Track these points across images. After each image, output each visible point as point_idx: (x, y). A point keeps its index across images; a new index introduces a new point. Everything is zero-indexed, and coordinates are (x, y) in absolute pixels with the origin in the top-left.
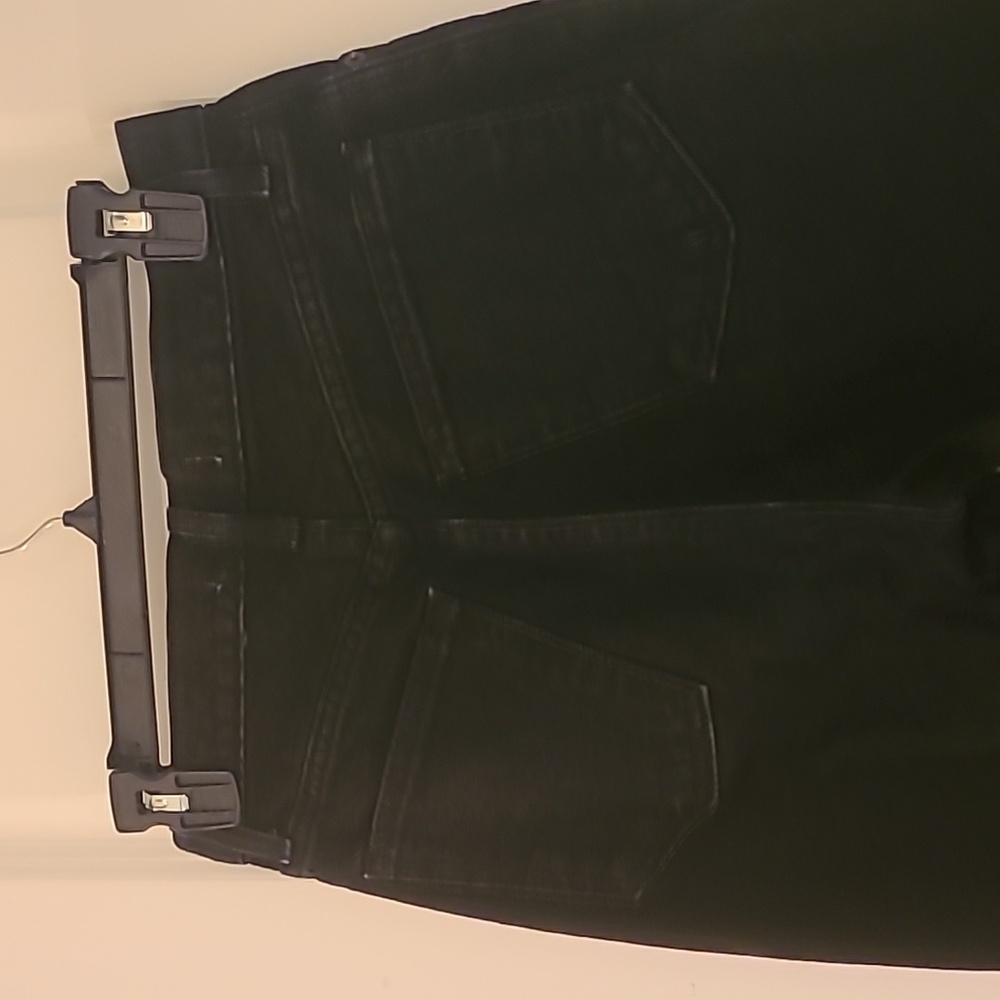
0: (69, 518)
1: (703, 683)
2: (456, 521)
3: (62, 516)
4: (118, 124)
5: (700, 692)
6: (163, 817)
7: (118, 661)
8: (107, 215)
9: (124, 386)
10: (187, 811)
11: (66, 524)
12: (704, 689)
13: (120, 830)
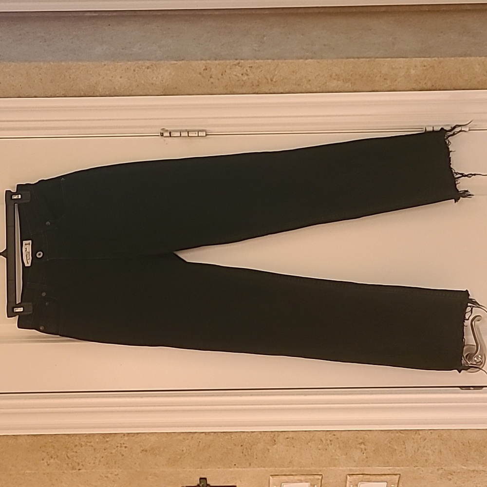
0: (1, 254)
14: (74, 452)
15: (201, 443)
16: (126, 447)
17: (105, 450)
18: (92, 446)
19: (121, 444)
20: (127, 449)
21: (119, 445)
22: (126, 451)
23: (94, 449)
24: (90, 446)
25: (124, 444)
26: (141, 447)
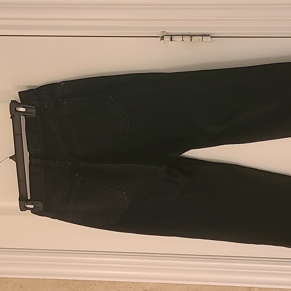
0: (10, 158)
1: (124, 191)
2: (82, 163)
3: (9, 157)
4: (19, 92)
5: (124, 193)
6: (29, 209)
7: (20, 182)
8: (17, 108)
9: (21, 136)
10: (33, 208)
11: (10, 159)
12: (124, 192)
13: (21, 211)
14: (90, 288)
15: (190, 288)
16: (131, 288)
17: (114, 288)
18: (104, 286)
19: (127, 285)
20: (131, 289)
21: (125, 286)
22: (131, 290)
23: (106, 288)
24: (102, 285)
25: (129, 285)
26: (143, 288)
